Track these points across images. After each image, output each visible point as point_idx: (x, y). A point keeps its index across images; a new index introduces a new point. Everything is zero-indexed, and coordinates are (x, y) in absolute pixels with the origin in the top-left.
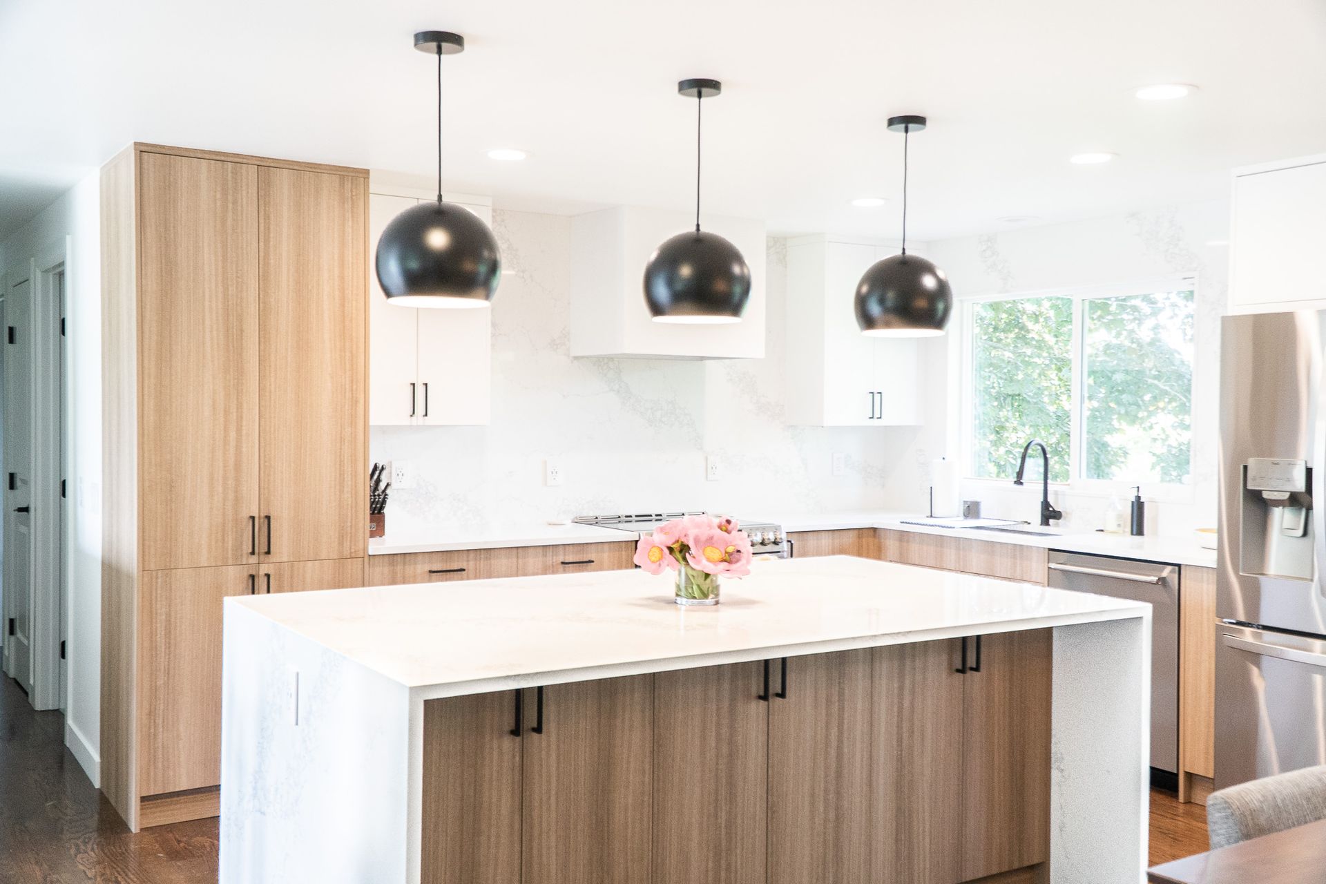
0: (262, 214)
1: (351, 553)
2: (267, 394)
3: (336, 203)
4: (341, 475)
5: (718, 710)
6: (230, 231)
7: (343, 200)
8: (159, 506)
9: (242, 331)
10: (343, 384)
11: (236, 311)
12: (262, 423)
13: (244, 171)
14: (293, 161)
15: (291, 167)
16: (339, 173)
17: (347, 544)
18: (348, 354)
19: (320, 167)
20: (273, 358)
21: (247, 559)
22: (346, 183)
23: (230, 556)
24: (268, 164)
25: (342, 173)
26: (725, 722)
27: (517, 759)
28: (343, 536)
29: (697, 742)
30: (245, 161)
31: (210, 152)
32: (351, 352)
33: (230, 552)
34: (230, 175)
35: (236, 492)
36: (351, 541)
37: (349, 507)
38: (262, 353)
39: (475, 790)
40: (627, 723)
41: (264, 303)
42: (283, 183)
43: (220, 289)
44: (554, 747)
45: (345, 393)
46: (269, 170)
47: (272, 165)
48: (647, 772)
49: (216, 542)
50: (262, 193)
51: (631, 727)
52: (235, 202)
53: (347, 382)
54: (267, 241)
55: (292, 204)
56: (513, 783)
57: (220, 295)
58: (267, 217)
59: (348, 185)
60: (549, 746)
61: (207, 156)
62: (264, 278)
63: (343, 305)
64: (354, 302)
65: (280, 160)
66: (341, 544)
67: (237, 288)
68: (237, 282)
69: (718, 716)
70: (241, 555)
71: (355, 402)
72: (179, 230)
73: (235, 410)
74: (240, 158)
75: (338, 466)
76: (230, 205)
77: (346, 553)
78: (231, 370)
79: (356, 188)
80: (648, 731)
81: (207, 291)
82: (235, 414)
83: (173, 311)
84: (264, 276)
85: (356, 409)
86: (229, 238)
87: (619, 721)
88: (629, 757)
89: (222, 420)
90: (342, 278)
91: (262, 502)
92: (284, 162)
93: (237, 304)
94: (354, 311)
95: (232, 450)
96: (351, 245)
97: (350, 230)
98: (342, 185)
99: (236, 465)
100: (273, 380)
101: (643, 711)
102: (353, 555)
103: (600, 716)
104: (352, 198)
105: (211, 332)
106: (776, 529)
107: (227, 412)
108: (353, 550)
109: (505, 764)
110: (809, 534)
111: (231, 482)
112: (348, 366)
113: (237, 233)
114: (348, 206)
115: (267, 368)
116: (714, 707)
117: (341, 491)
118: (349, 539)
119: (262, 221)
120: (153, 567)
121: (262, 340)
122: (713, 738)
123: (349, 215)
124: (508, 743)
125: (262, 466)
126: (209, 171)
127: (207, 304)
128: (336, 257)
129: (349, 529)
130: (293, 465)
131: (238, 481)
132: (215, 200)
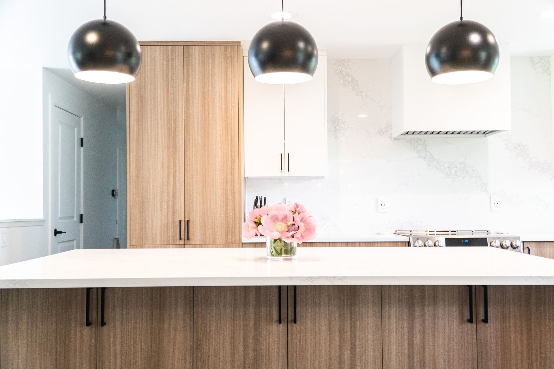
0: (185, 69)
1: (232, 241)
2: (188, 159)
3: (223, 60)
4: (227, 200)
5: (245, 326)
6: (170, 79)
7: (226, 57)
8: (137, 214)
9: (176, 128)
10: (227, 152)
11: (173, 118)
12: (186, 174)
13: (177, 50)
14: (200, 41)
15: (200, 45)
16: (224, 45)
17: (230, 236)
18: (229, 137)
19: (215, 43)
20: (191, 141)
21: (179, 242)
22: (228, 49)
23: (170, 240)
24: (188, 45)
25: (226, 44)
26: (251, 334)
27: (93, 341)
28: (228, 232)
29: (228, 345)
30: (177, 44)
31: (161, 42)
32: (231, 136)
33: (170, 238)
34: (170, 51)
35: (173, 208)
36: (232, 235)
37: (231, 217)
38: (186, 138)
39: (65, 356)
40: (172, 326)
41: (187, 113)
42: (196, 53)
43: (166, 108)
44: (118, 336)
45: (228, 157)
46: (188, 47)
47: (190, 44)
48: (188, 361)
49: (164, 233)
50: (185, 59)
51: (176, 330)
52: (172, 65)
53: (229, 152)
54: (188, 82)
55: (200, 62)
56: (90, 355)
57: (165, 111)
58: (188, 71)
59: (229, 50)
60: (115, 335)
61: (159, 44)
62: (186, 101)
63: (227, 112)
64: (233, 110)
65: (195, 41)
66: (227, 236)
67: (173, 107)
68: (174, 104)
69: (245, 330)
70: (176, 240)
71: (233, 162)
72: (147, 81)
73: (173, 167)
74: (174, 43)
75: (225, 196)
76: (170, 67)
77: (230, 241)
78: (171, 147)
79: (233, 51)
80: (189, 335)
81: (159, 109)
82: (173, 169)
83: (144, 120)
84: (186, 100)
85: (234, 166)
86: (170, 83)
87: (166, 325)
88: (174, 349)
89: (166, 172)
90: (226, 98)
91: (186, 213)
92: (196, 42)
93: (173, 115)
94: (233, 115)
95: (171, 187)
96: (230, 80)
97: (230, 73)
98: (226, 50)
99: (173, 194)
100: (191, 151)
101: (185, 320)
102: (233, 242)
103: (152, 320)
104: (231, 56)
105: (161, 129)
106: (517, 238)
107: (169, 168)
108: (233, 240)
109: (85, 343)
110: (545, 243)
111: (171, 203)
112: (229, 143)
113: (173, 80)
114: (229, 61)
115: (188, 146)
116: (242, 324)
117: (227, 209)
118: (231, 234)
119: (185, 73)
120: (134, 244)
121: (186, 132)
122: (241, 344)
123: (229, 65)
124: (86, 330)
125: (186, 195)
126: (160, 51)
127: (159, 116)
128: (223, 87)
129: (231, 229)
130: (201, 195)
131: (174, 202)
132: (163, 64)
